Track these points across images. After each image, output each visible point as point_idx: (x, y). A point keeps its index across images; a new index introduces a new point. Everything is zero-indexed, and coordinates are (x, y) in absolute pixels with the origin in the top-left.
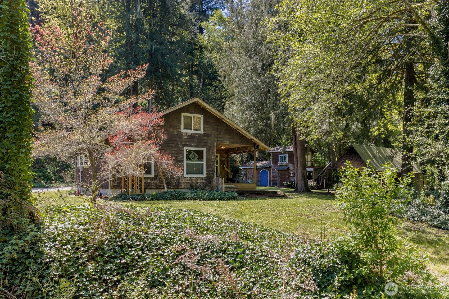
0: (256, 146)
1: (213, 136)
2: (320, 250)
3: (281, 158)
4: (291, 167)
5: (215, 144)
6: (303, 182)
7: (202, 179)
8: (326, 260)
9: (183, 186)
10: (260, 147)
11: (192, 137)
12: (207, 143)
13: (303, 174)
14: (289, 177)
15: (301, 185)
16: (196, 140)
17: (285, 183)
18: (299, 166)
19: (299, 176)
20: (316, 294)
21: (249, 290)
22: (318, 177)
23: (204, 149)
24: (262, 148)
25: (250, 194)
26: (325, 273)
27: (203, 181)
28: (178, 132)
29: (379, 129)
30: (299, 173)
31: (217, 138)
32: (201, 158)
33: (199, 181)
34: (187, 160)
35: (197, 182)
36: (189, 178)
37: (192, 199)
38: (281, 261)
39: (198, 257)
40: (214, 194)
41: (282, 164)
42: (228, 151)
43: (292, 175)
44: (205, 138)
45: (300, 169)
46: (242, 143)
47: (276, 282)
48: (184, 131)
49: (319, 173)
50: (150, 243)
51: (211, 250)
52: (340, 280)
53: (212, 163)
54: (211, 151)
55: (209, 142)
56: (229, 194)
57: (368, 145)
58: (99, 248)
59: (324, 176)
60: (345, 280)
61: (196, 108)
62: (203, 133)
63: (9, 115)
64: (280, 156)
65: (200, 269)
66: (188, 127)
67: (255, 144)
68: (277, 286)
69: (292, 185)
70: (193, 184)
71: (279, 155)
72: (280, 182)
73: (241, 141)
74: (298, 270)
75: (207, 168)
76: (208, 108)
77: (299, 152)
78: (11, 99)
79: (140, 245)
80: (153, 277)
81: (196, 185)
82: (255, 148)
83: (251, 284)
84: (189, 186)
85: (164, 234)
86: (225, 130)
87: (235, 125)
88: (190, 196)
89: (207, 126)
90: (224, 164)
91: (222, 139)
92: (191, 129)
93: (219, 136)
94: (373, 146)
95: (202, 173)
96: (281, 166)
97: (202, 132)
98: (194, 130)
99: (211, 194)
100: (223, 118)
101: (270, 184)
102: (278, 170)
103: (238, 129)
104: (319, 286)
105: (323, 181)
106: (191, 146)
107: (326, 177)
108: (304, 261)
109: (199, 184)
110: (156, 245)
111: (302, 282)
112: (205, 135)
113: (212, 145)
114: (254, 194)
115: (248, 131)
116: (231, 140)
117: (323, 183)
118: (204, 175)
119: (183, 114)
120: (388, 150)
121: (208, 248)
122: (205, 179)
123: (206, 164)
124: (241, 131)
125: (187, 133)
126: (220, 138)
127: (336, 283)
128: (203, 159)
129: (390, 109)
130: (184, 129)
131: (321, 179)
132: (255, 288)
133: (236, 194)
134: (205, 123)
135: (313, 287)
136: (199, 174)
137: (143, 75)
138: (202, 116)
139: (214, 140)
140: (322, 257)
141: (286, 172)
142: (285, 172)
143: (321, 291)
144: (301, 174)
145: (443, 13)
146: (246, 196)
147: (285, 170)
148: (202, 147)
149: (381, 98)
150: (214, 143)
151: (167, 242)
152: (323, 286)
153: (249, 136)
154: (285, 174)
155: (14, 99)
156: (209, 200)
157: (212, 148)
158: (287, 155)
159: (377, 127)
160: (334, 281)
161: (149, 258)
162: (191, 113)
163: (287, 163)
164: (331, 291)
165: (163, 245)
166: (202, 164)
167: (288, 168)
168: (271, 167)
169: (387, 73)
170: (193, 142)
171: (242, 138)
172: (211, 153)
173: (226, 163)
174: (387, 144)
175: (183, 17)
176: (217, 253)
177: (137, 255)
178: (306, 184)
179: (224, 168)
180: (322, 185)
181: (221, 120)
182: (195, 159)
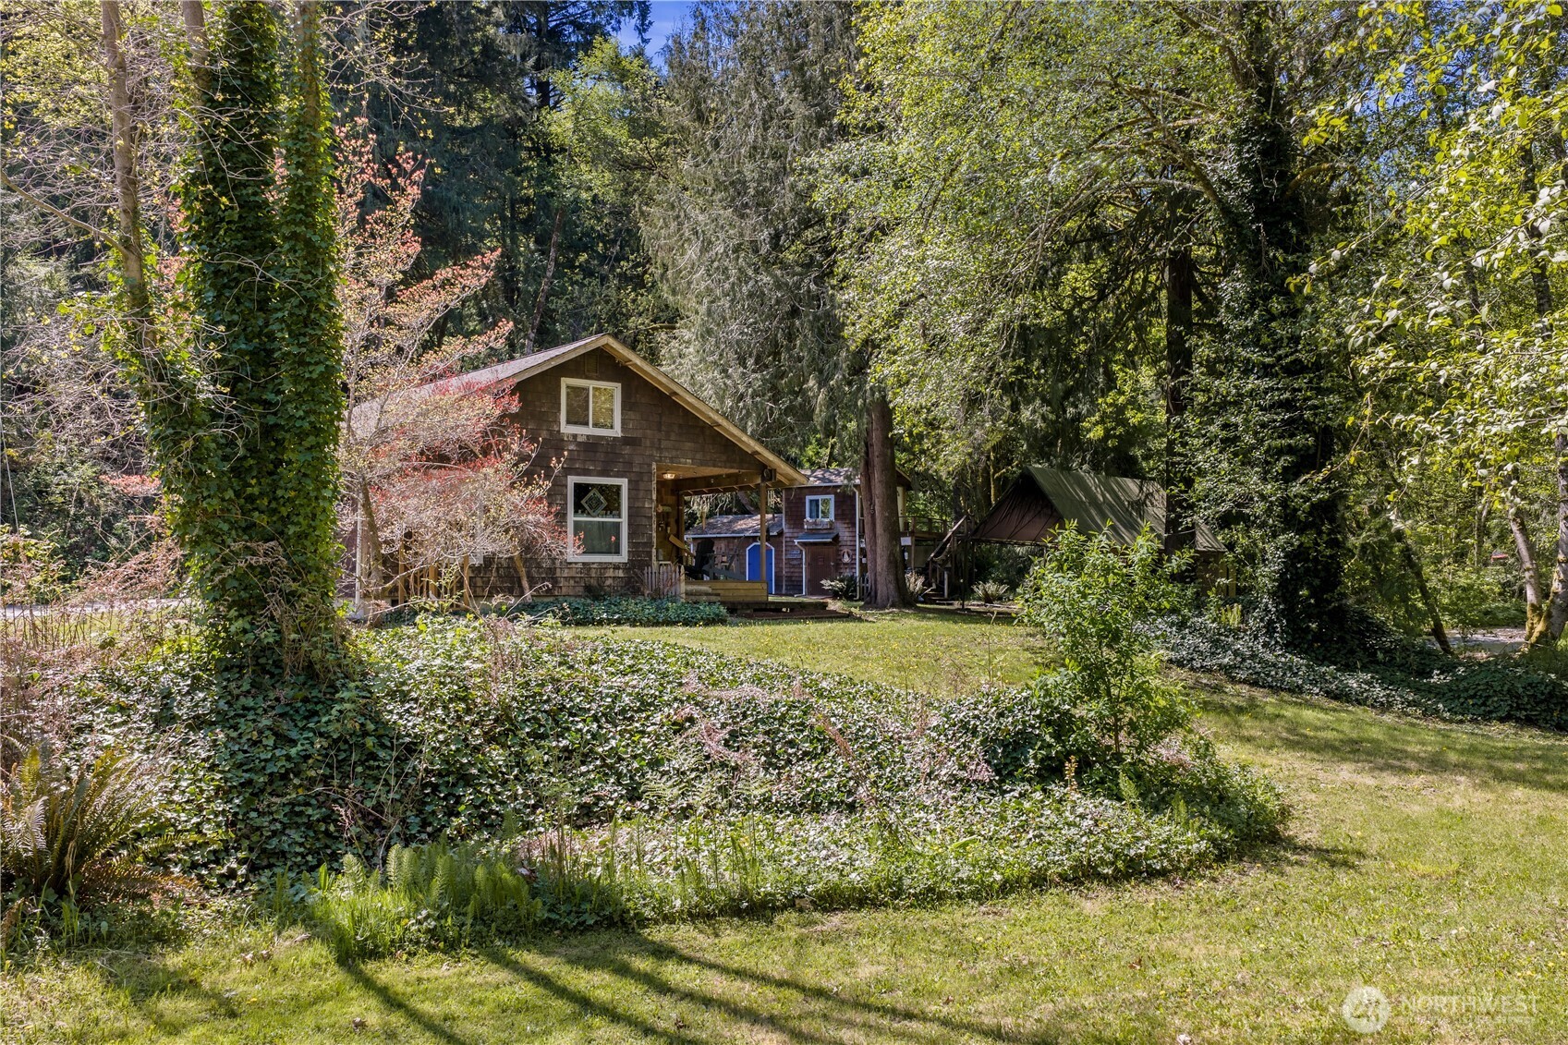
0: (767, 472)
1: (648, 444)
2: (996, 701)
3: (814, 508)
4: (845, 534)
5: (654, 466)
6: (891, 577)
7: (616, 567)
8: (1010, 719)
9: (564, 590)
10: (779, 477)
11: (591, 446)
12: (630, 463)
13: (892, 554)
14: (839, 564)
15: (884, 588)
16: (601, 456)
17: (826, 584)
18: (879, 530)
19: (879, 561)
20: (992, 787)
21: (850, 793)
22: (927, 564)
23: (623, 483)
24: (783, 479)
25: (755, 610)
26: (1007, 746)
27: (620, 574)
28: (551, 432)
29: (1102, 421)
30: (879, 551)
31: (659, 449)
32: (613, 508)
33: (610, 573)
34: (576, 512)
35: (601, 579)
36: (580, 566)
37: (610, 622)
38: (908, 738)
39: (724, 734)
40: (667, 609)
41: (815, 523)
42: (678, 490)
43: (846, 559)
44: (627, 450)
45: (882, 541)
46: (729, 462)
47: (903, 778)
48: (567, 429)
49: (927, 553)
50: (611, 707)
51: (750, 719)
52: (1039, 756)
53: (645, 521)
54: (642, 486)
55: (637, 460)
56: (707, 610)
57: (1070, 469)
58: (504, 716)
59: (945, 562)
60: (1048, 758)
61: (601, 364)
62: (620, 435)
63: (301, 413)
64: (811, 501)
65: (734, 758)
66: (578, 417)
67: (764, 466)
68: (907, 785)
69: (847, 591)
70: (593, 582)
71: (808, 498)
72: (809, 581)
73: (724, 458)
74: (952, 747)
75: (631, 536)
76: (635, 365)
77: (878, 489)
78: (307, 375)
79: (589, 710)
80: (631, 778)
81: (601, 587)
82: (764, 479)
83: (852, 783)
84: (581, 589)
85: (634, 687)
86: (680, 426)
87: (711, 414)
88: (605, 616)
89: (631, 415)
90: (667, 525)
91: (674, 453)
92: (586, 424)
93: (664, 444)
94: (1085, 471)
95: (617, 552)
96: (813, 532)
97: (617, 432)
98: (595, 425)
99: (658, 609)
100: (675, 394)
101: (778, 587)
102: (804, 544)
103: (719, 425)
104: (998, 772)
105: (942, 576)
106: (586, 472)
107: (949, 565)
108: (964, 725)
109: (609, 582)
110: (623, 711)
111: (963, 768)
112: (626, 441)
113: (645, 469)
114: (765, 610)
115: (744, 430)
116: (698, 456)
117: (942, 583)
118: (623, 557)
119: (566, 382)
120: (1132, 485)
121: (745, 716)
122: (626, 567)
123: (630, 525)
124: (726, 430)
125: (575, 436)
126: (667, 449)
127: (1032, 763)
128: (618, 508)
129: (1130, 363)
130: (569, 422)
131: (934, 570)
132: (861, 790)
133: (723, 610)
134: (627, 405)
135: (986, 774)
136: (609, 552)
137: (484, 281)
138: (616, 388)
139: (651, 455)
140: (1001, 715)
141: (831, 550)
142: (826, 550)
143: (1002, 781)
144: (886, 554)
145: (1248, 152)
146: (749, 617)
147: (825, 544)
148: (618, 475)
149: (1105, 340)
150: (650, 465)
151: (645, 705)
152: (1005, 772)
153: (748, 445)
154: (825, 556)
155: (315, 376)
156: (657, 624)
157: (645, 479)
158: (832, 497)
159: (1097, 417)
160: (1026, 760)
161: (614, 738)
162: (587, 378)
163: (831, 523)
164: (1023, 780)
165: (639, 710)
166: (617, 525)
167: (836, 538)
168: (781, 534)
169: (1120, 270)
170: (593, 461)
171: (728, 448)
172: (641, 494)
173: (672, 521)
174: (1127, 467)
175: (489, 48)
176: (764, 723)
177: (588, 731)
178: (901, 585)
179: (666, 537)
180: (940, 589)
181: (669, 397)
182: (599, 511)
